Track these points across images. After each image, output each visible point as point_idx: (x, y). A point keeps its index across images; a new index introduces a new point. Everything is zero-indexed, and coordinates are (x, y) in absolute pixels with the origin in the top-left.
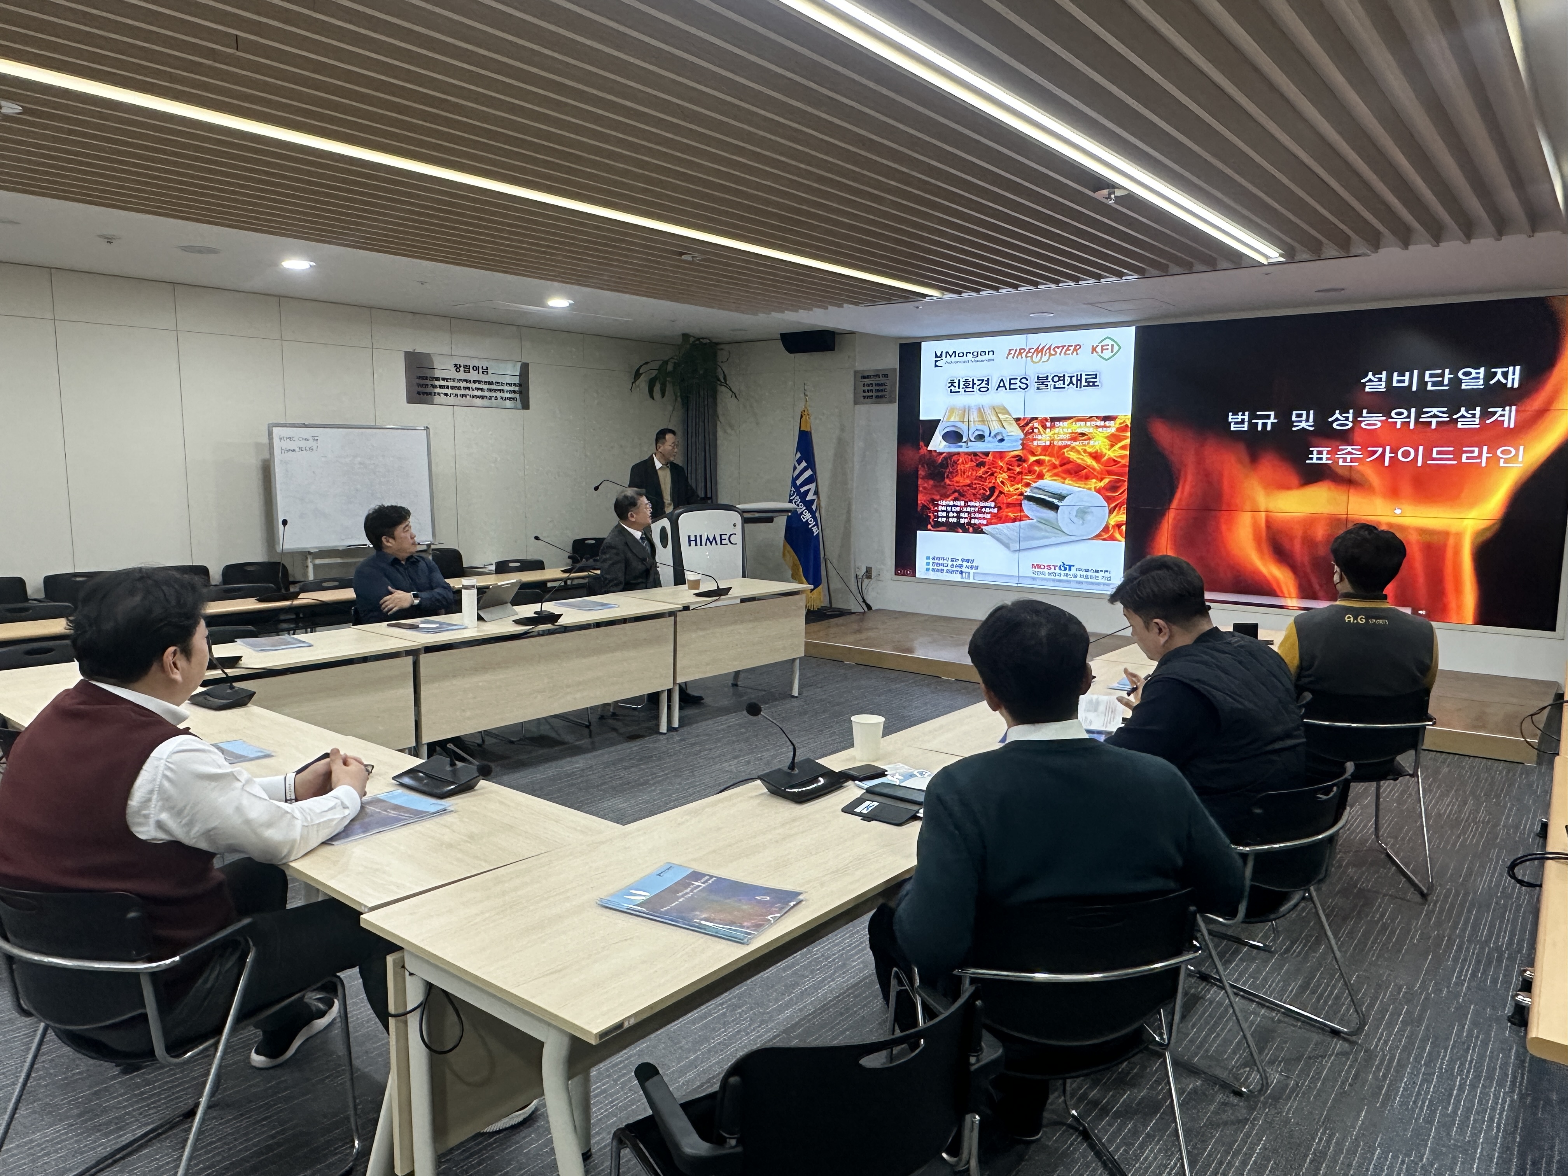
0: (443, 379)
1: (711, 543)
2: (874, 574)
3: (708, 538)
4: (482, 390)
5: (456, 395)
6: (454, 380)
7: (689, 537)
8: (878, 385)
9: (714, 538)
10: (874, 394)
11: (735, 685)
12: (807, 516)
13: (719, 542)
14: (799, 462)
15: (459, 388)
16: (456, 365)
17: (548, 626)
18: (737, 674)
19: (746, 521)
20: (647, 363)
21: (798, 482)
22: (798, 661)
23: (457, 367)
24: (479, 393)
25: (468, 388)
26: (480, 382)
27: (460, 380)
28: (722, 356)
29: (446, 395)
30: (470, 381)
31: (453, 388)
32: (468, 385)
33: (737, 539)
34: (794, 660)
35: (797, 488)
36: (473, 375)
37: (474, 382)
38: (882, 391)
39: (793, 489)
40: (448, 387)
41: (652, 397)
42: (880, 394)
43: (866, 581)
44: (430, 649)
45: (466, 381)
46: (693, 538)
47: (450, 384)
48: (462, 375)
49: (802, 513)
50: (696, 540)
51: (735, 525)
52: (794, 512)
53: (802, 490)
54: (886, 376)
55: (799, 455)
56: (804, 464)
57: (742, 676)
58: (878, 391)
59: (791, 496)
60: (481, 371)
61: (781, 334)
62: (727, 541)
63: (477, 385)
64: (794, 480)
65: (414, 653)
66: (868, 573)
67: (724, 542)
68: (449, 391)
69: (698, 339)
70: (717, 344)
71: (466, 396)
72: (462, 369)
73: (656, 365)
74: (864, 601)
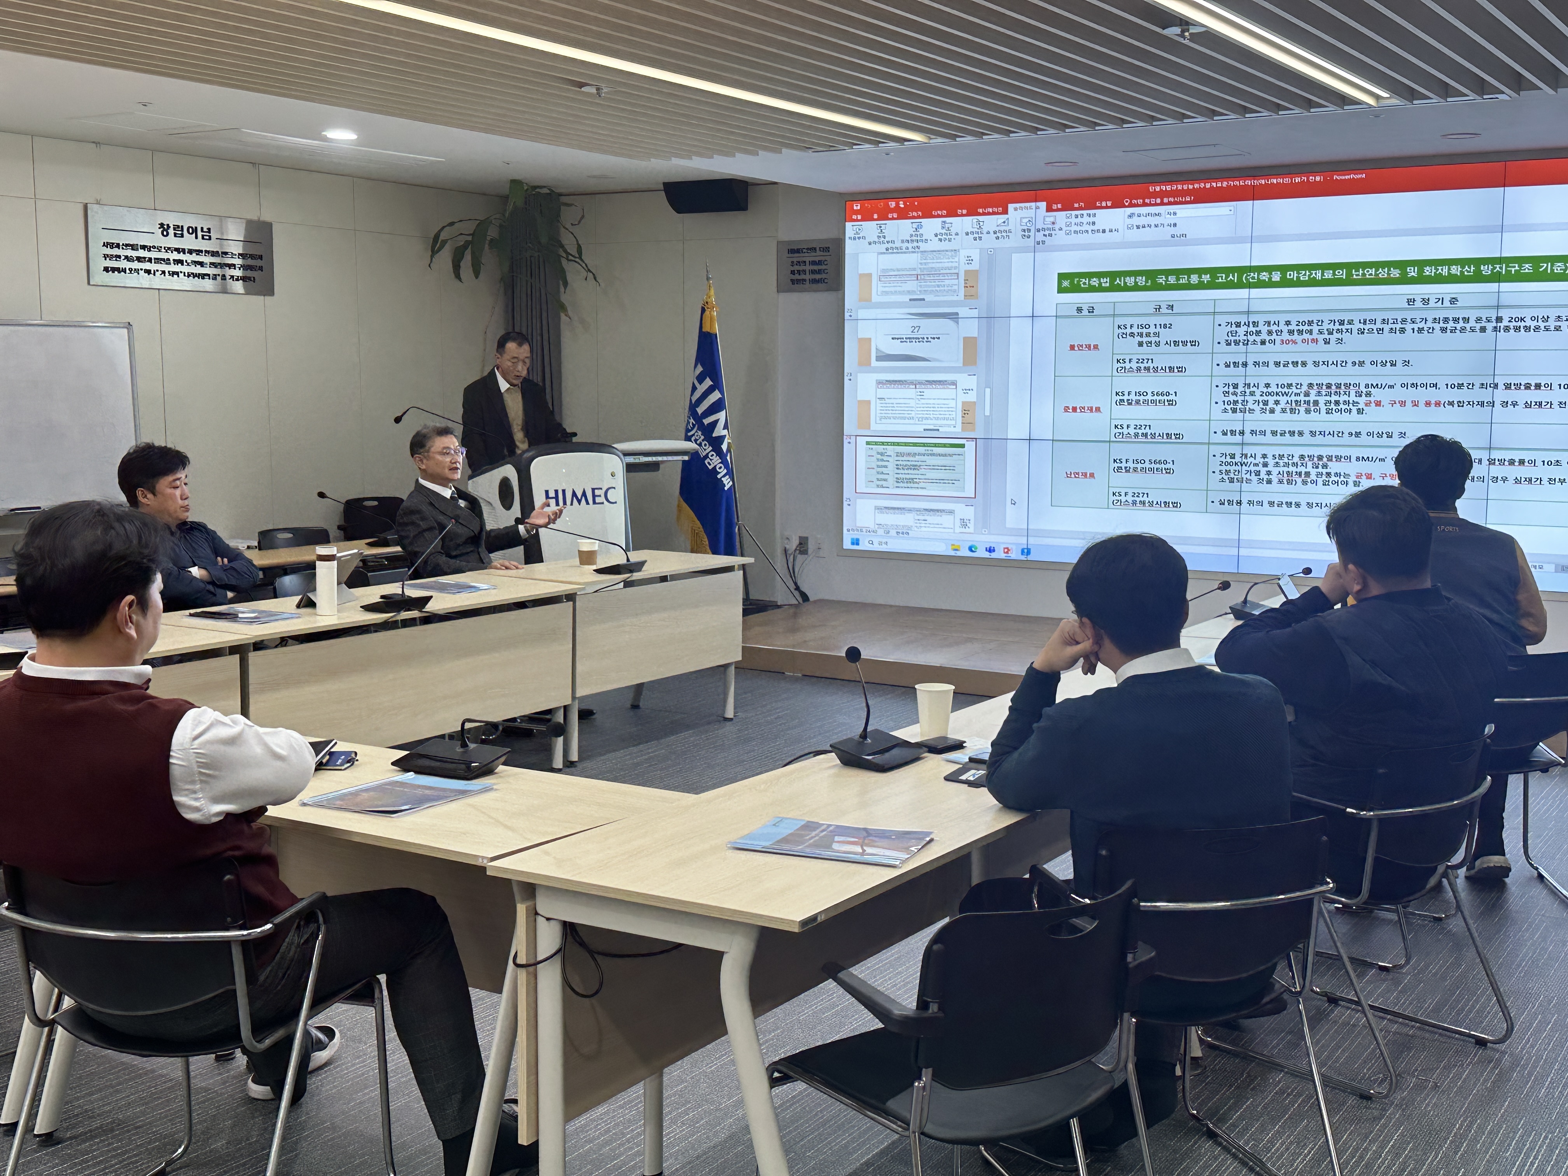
0: (144, 247)
1: (579, 501)
2: (811, 546)
3: (574, 494)
4: (201, 264)
5: (164, 272)
6: (159, 249)
7: (547, 492)
8: (813, 263)
9: (584, 494)
10: (808, 277)
11: (635, 707)
12: (714, 461)
13: (591, 501)
14: (701, 379)
15: (167, 261)
16: (162, 225)
17: (414, 614)
18: (639, 688)
19: (630, 468)
20: (452, 224)
21: (700, 410)
22: (732, 669)
23: (164, 229)
24: (198, 270)
25: (180, 262)
26: (199, 252)
27: (168, 249)
28: (568, 216)
29: (148, 272)
30: (184, 251)
31: (158, 261)
32: (181, 256)
33: (619, 495)
34: (726, 667)
35: (698, 419)
36: (188, 242)
37: (191, 252)
38: (819, 272)
39: (692, 421)
40: (150, 260)
41: (458, 276)
42: (817, 277)
43: (800, 558)
44: (259, 646)
45: (178, 250)
46: (552, 494)
47: (153, 255)
48: (172, 241)
49: (706, 456)
50: (556, 498)
51: (613, 475)
52: (695, 455)
53: (706, 421)
54: (827, 249)
55: (700, 369)
56: (708, 382)
57: (645, 692)
58: (813, 272)
59: (688, 431)
60: (200, 234)
61: (665, 184)
62: (602, 499)
63: (194, 257)
64: (693, 407)
65: (238, 650)
66: (803, 546)
67: (598, 500)
68: (152, 267)
69: (535, 187)
70: (561, 195)
71: (177, 273)
72: (171, 231)
73: (470, 227)
74: (797, 588)
